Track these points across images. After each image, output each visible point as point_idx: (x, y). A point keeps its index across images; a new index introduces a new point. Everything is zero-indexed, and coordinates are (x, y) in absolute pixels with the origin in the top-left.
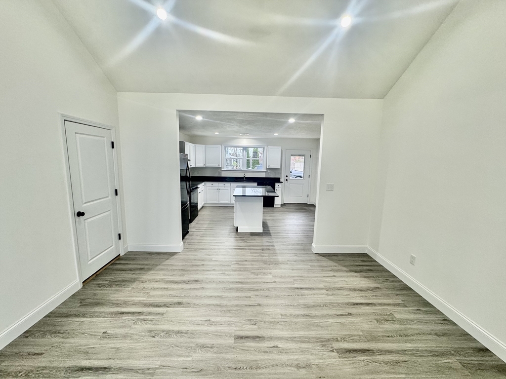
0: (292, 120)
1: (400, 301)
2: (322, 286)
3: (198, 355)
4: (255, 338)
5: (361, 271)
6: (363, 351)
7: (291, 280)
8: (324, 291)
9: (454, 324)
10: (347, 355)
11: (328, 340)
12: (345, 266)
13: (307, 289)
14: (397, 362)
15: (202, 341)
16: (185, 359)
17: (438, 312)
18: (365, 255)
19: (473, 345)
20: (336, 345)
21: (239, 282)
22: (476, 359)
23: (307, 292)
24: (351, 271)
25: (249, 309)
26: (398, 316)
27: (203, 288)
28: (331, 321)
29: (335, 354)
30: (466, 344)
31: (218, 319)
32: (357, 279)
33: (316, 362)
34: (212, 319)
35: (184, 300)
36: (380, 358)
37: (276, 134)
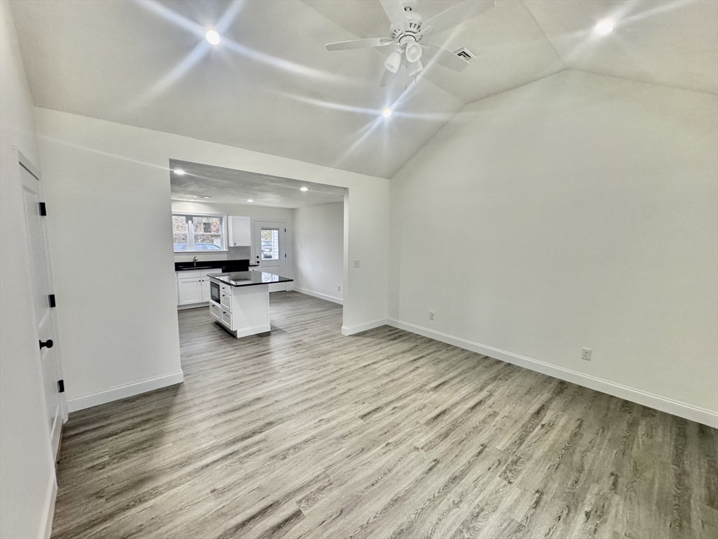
0: (304, 189)
1: (435, 349)
2: (381, 358)
3: (347, 443)
4: (376, 410)
5: (395, 339)
6: (443, 383)
7: (353, 362)
8: (387, 361)
9: (468, 351)
10: (437, 389)
11: (421, 387)
12: (382, 338)
13: (374, 363)
14: (462, 380)
15: (337, 434)
16: (340, 452)
17: (456, 348)
18: (386, 326)
19: (482, 357)
20: (428, 388)
21: (308, 382)
22: (487, 363)
23: (375, 366)
24: (389, 340)
25: (346, 396)
26: (442, 357)
27: (276, 401)
28: (411, 376)
29: (431, 392)
30: (479, 358)
31: (329, 415)
32: (399, 344)
33: (427, 401)
34: (324, 417)
35: (271, 419)
36: (453, 382)
37: (250, 201)
